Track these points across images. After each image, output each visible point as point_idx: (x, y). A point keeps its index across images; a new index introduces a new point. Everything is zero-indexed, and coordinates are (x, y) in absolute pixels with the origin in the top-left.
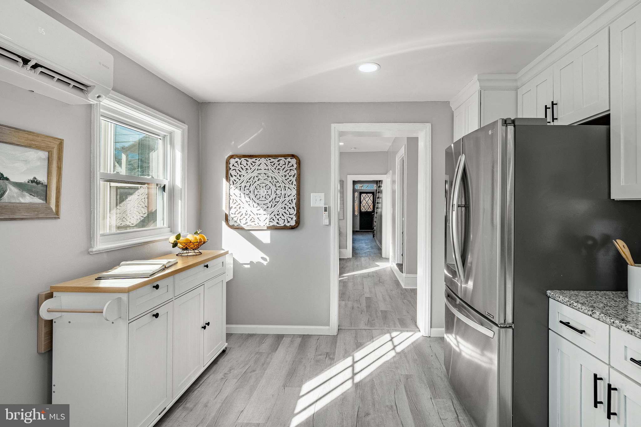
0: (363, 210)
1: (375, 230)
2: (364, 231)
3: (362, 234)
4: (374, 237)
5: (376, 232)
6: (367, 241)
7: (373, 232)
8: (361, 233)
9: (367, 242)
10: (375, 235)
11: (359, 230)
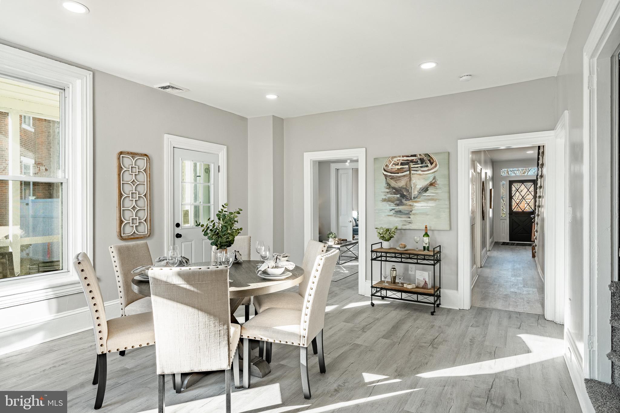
0: (515, 209)
1: (536, 246)
2: (518, 244)
3: (512, 250)
4: (534, 256)
5: (538, 249)
6: (517, 266)
7: (533, 248)
8: (512, 246)
9: (519, 266)
10: (536, 254)
11: (508, 241)
